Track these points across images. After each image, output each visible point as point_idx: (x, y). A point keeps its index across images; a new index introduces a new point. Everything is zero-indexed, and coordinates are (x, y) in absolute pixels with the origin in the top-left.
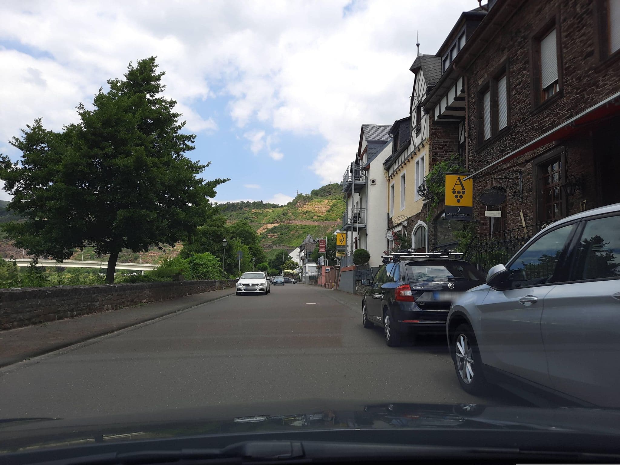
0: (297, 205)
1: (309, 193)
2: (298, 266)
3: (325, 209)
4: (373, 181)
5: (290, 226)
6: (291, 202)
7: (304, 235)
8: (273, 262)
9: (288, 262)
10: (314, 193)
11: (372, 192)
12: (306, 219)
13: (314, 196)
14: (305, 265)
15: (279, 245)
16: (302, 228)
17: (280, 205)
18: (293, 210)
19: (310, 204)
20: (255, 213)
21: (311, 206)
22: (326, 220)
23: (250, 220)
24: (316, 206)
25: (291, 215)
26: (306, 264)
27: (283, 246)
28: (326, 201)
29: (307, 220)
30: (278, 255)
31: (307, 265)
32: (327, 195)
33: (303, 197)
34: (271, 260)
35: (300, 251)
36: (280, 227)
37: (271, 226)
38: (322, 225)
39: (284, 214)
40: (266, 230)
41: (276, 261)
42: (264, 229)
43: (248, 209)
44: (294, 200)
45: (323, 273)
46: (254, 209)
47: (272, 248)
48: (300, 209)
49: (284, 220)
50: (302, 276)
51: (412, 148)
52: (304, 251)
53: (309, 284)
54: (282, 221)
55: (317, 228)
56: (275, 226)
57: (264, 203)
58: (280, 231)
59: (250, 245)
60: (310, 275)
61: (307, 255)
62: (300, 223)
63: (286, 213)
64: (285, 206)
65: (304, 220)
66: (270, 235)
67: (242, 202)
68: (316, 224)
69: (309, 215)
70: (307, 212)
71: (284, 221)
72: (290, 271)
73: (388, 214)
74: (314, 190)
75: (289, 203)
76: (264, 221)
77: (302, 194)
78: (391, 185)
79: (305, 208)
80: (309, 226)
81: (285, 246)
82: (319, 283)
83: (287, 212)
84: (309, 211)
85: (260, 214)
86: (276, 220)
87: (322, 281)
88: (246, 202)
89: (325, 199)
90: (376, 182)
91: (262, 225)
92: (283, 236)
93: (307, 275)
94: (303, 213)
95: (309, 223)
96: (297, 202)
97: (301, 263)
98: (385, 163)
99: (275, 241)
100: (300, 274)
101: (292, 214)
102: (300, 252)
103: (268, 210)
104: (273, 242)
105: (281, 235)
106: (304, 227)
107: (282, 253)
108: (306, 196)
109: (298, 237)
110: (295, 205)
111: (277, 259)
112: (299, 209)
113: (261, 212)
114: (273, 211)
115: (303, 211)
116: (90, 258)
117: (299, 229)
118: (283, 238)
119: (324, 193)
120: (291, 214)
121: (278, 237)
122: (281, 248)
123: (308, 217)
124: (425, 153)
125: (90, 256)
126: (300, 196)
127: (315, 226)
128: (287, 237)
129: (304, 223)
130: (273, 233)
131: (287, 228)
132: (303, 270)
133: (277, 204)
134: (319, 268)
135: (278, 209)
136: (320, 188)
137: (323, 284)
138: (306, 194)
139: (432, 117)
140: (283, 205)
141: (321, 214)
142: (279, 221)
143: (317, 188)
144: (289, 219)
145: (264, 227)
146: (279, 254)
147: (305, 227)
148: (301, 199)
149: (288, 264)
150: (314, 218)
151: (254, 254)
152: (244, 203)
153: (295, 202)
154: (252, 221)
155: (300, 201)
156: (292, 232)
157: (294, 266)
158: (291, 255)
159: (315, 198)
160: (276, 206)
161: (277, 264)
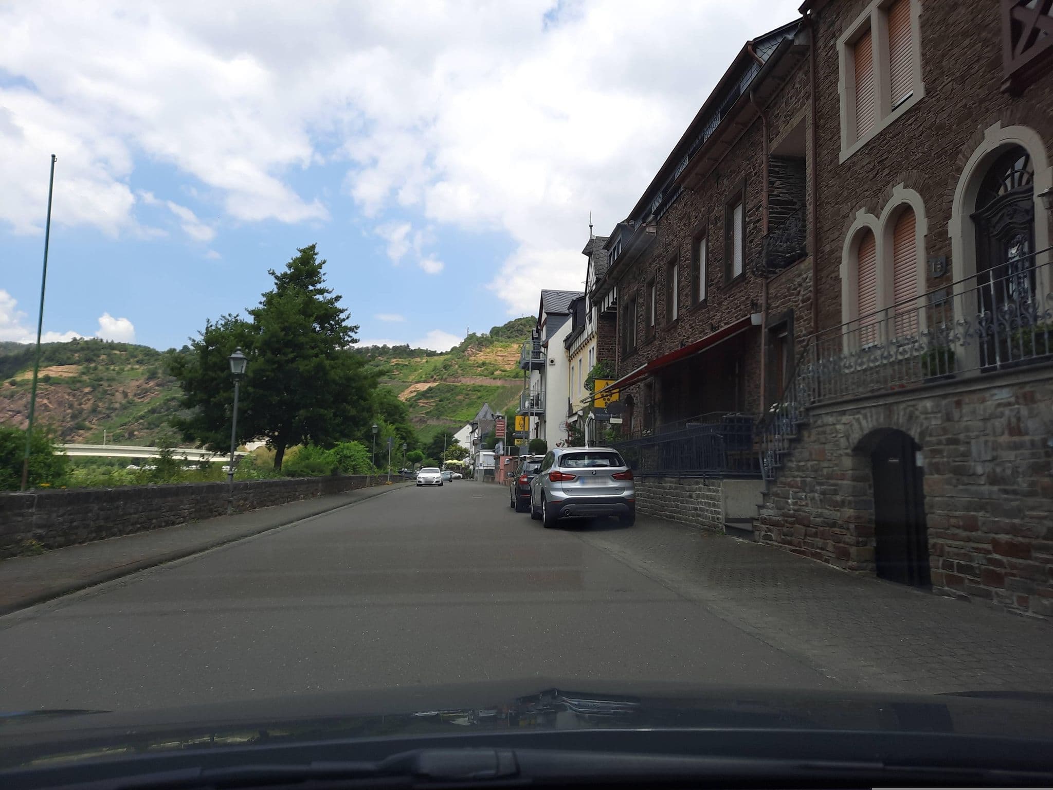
0: (466, 352)
1: (487, 332)
2: (467, 455)
3: (513, 359)
4: (552, 361)
5: (456, 387)
6: (458, 346)
7: (479, 401)
8: (429, 448)
9: (453, 448)
10: (496, 331)
11: (551, 372)
12: (481, 375)
13: (495, 338)
14: (478, 454)
15: (438, 418)
16: (476, 389)
17: (439, 352)
18: (460, 360)
19: (488, 350)
20: (396, 364)
21: (491, 354)
22: (515, 377)
23: (388, 376)
24: (499, 353)
25: (458, 369)
26: (479, 452)
27: (443, 419)
28: (515, 346)
29: (484, 377)
30: (437, 437)
31: (482, 453)
32: (516, 336)
33: (478, 339)
34: (425, 444)
35: (471, 430)
36: (439, 389)
37: (423, 387)
38: (508, 385)
39: (445, 368)
40: (414, 394)
41: (433, 447)
42: (411, 392)
43: (385, 359)
44: (462, 344)
45: (501, 466)
46: (395, 358)
47: (426, 422)
48: (473, 358)
49: (445, 376)
50: (474, 469)
51: (585, 335)
52: (477, 431)
53: (483, 481)
54: (442, 379)
55: (500, 391)
56: (430, 387)
57: (412, 347)
58: (438, 394)
59: (396, 424)
60: (485, 468)
61: (482, 438)
62: (472, 382)
63: (448, 365)
64: (447, 353)
65: (478, 377)
66: (422, 403)
67: (375, 346)
68: (499, 383)
69: (487, 369)
70: (484, 364)
71: (446, 379)
72: (455, 461)
73: (569, 398)
74: (495, 327)
75: (454, 349)
76: (411, 378)
77: (474, 334)
78: (571, 366)
79: (481, 357)
80: (486, 387)
81: (447, 419)
82: (497, 479)
83: (450, 363)
84: (487, 362)
85: (405, 367)
86: (432, 377)
87: (500, 476)
88: (381, 346)
89: (514, 342)
90: (556, 362)
91: (407, 384)
92: (445, 403)
93: (481, 468)
94: (476, 365)
95: (487, 382)
96: (467, 347)
97: (473, 450)
98: (565, 341)
99: (431, 411)
100: (471, 467)
101: (459, 367)
102: (471, 433)
103: (418, 359)
104: (427, 413)
105: (440, 401)
106: (479, 388)
107: (443, 434)
108: (483, 337)
109: (470, 405)
110: (463, 352)
111: (435, 443)
112: (471, 358)
113: (407, 363)
114: (427, 362)
115: (477, 363)
116: (114, 440)
117: (470, 392)
118: (443, 407)
119: (511, 332)
120: (457, 366)
121: (436, 406)
122: (441, 423)
123: (486, 373)
124: (594, 344)
125: (113, 436)
126: (471, 339)
127: (498, 387)
128: (450, 406)
129: (479, 381)
130: (427, 398)
131: (451, 389)
132: (475, 461)
133: (434, 350)
134: (497, 458)
135: (436, 358)
136: (506, 324)
137: (501, 481)
138: (482, 335)
139: (599, 310)
140: (444, 352)
141: (507, 368)
142: (437, 378)
143: (501, 324)
144: (454, 375)
145: (412, 388)
146: (439, 435)
147: (481, 389)
148: (474, 342)
149: (453, 451)
150: (495, 373)
151: (403, 438)
152: (379, 347)
153: (463, 347)
154: (391, 378)
155: (472, 345)
156: (460, 397)
157: (462, 453)
158: (457, 436)
159: (498, 340)
160: (432, 354)
161: (435, 451)
